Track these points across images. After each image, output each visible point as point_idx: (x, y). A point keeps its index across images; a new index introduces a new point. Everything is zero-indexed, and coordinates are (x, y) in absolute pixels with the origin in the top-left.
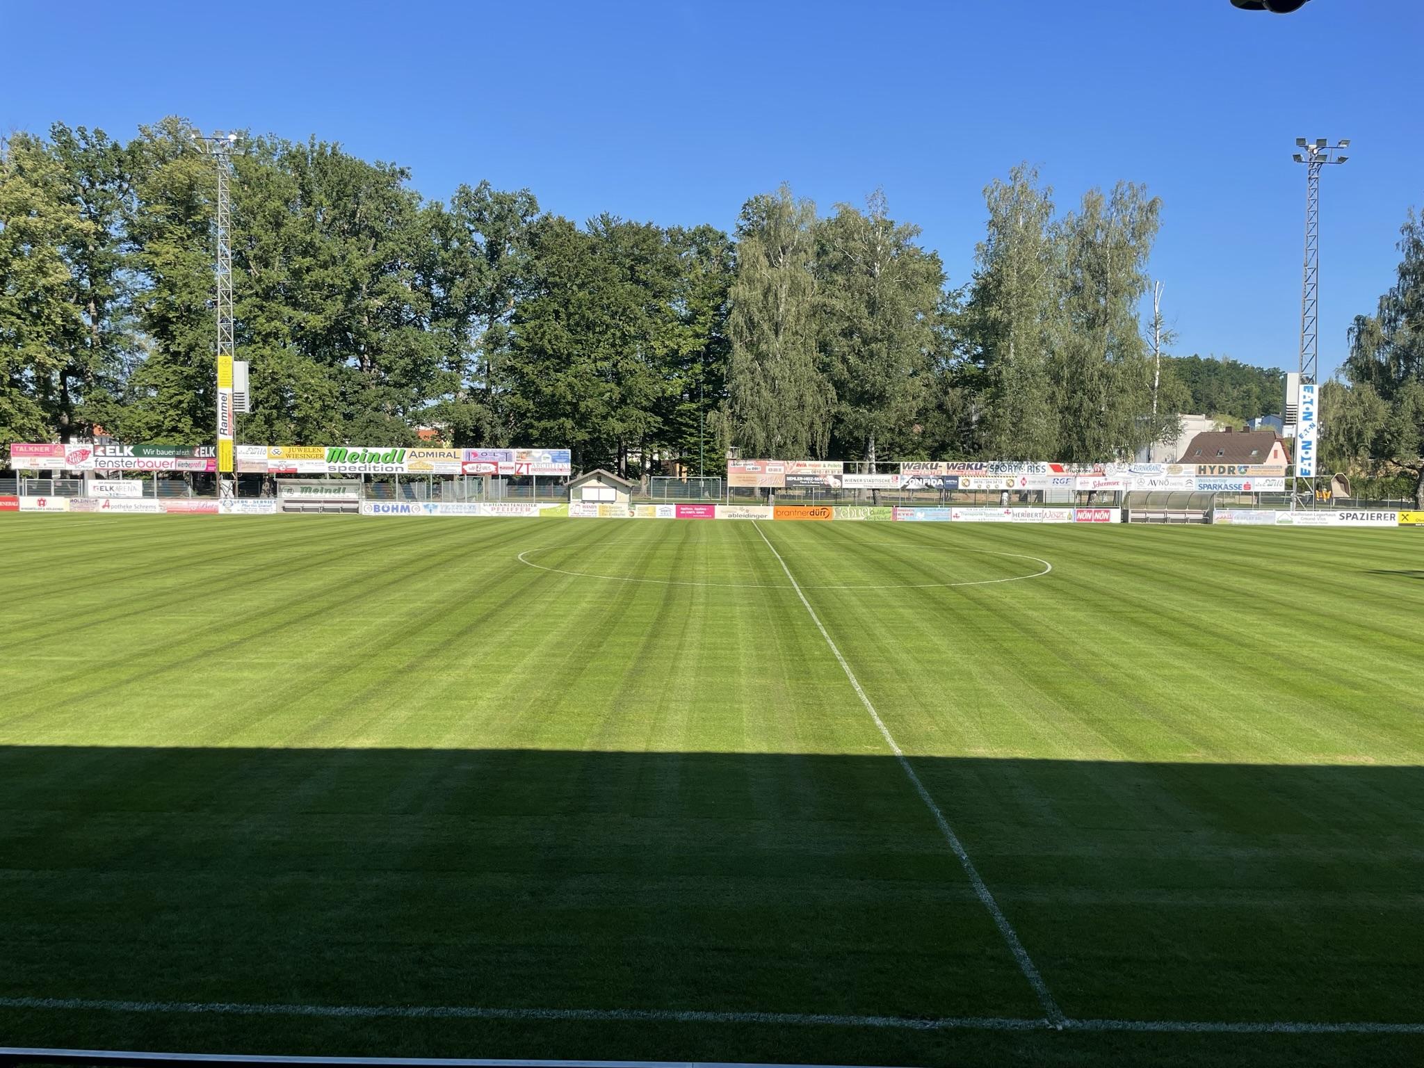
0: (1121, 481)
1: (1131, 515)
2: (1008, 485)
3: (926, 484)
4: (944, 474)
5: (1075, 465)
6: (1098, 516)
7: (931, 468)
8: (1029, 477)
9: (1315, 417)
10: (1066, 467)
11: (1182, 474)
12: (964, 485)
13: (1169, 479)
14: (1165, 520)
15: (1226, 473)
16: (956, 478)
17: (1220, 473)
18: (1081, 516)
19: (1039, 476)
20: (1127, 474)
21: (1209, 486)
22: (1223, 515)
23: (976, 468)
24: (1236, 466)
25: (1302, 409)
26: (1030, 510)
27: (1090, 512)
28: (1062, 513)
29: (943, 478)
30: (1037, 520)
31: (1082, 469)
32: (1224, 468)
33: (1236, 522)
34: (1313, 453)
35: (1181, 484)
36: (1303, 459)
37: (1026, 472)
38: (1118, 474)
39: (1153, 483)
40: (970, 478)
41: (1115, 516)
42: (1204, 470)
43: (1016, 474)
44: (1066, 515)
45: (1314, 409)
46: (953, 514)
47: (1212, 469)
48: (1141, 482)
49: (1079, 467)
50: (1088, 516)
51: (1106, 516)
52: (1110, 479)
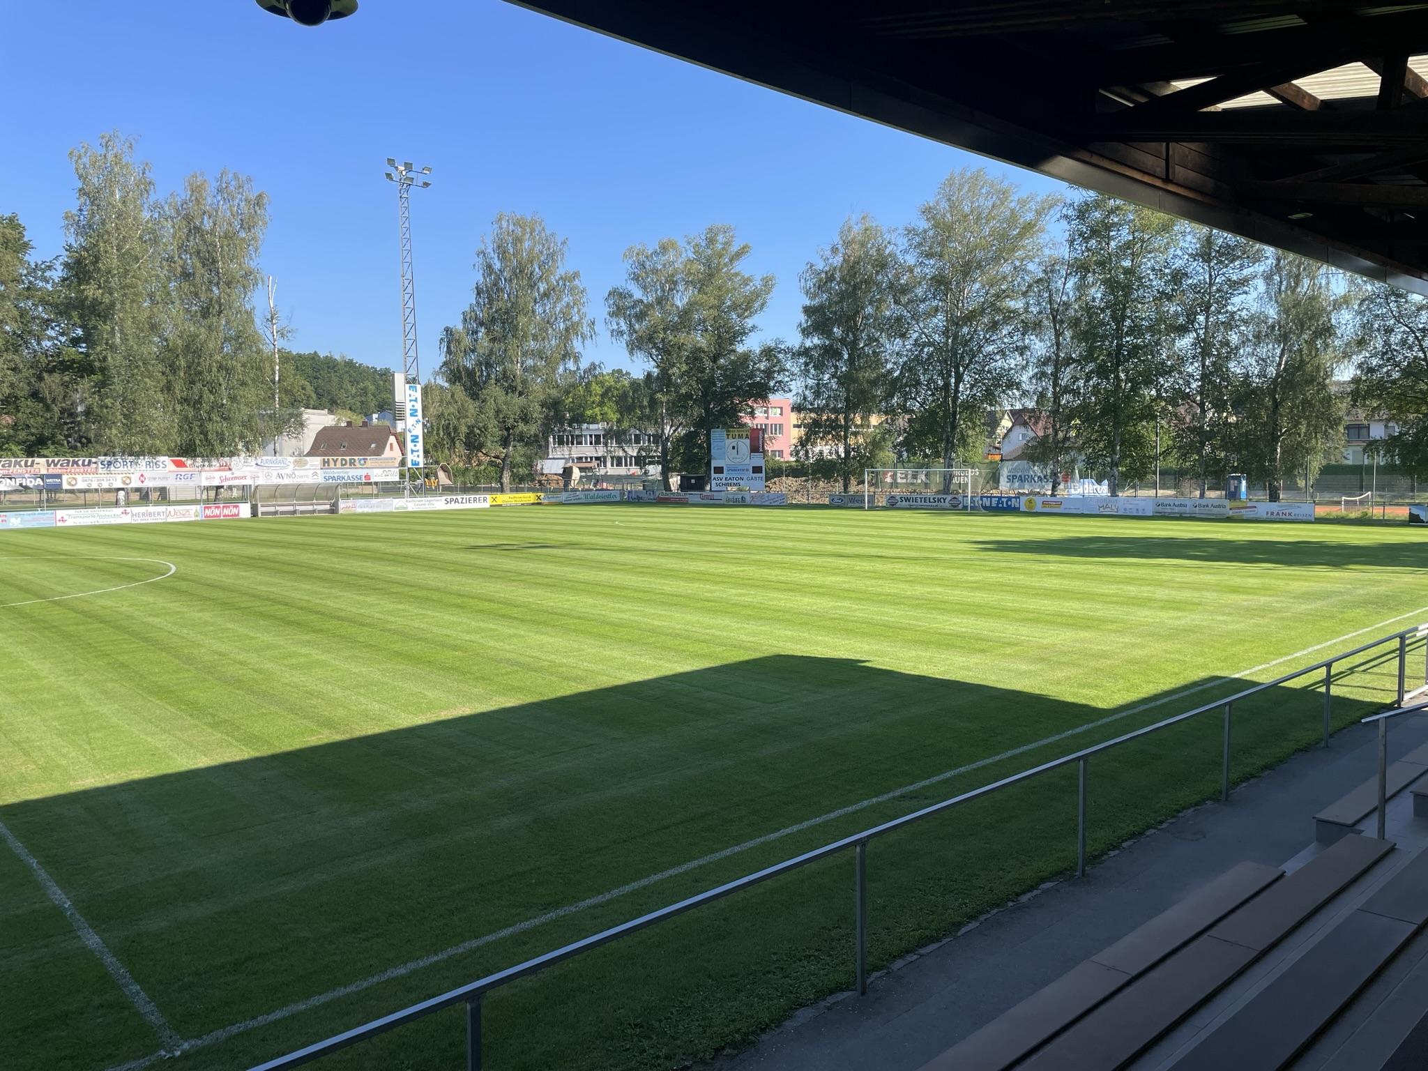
0: (249, 475)
1: (261, 510)
2: (124, 482)
3: (21, 485)
4: (44, 472)
5: (199, 459)
6: (226, 512)
7: (26, 465)
8: (148, 473)
9: (420, 413)
10: (189, 462)
11: (307, 467)
12: (69, 484)
13: (296, 472)
14: (294, 512)
15: (348, 466)
16: (59, 476)
17: (342, 465)
18: (208, 512)
19: (159, 472)
20: (254, 468)
21: (333, 478)
22: (348, 505)
23: (83, 465)
24: (356, 458)
25: (408, 406)
26: (151, 509)
27: (218, 507)
28: (188, 511)
29: (42, 477)
30: (160, 519)
31: (207, 464)
32: (346, 460)
33: (359, 510)
34: (420, 446)
35: (307, 476)
36: (413, 451)
37: (144, 468)
38: (245, 469)
39: (280, 476)
40: (77, 476)
41: (245, 510)
42: (328, 462)
43: (132, 470)
44: (192, 512)
45: (419, 406)
46: (59, 517)
47: (335, 462)
48: (268, 476)
49: (203, 461)
50: (217, 512)
51: (235, 511)
52: (237, 474)
